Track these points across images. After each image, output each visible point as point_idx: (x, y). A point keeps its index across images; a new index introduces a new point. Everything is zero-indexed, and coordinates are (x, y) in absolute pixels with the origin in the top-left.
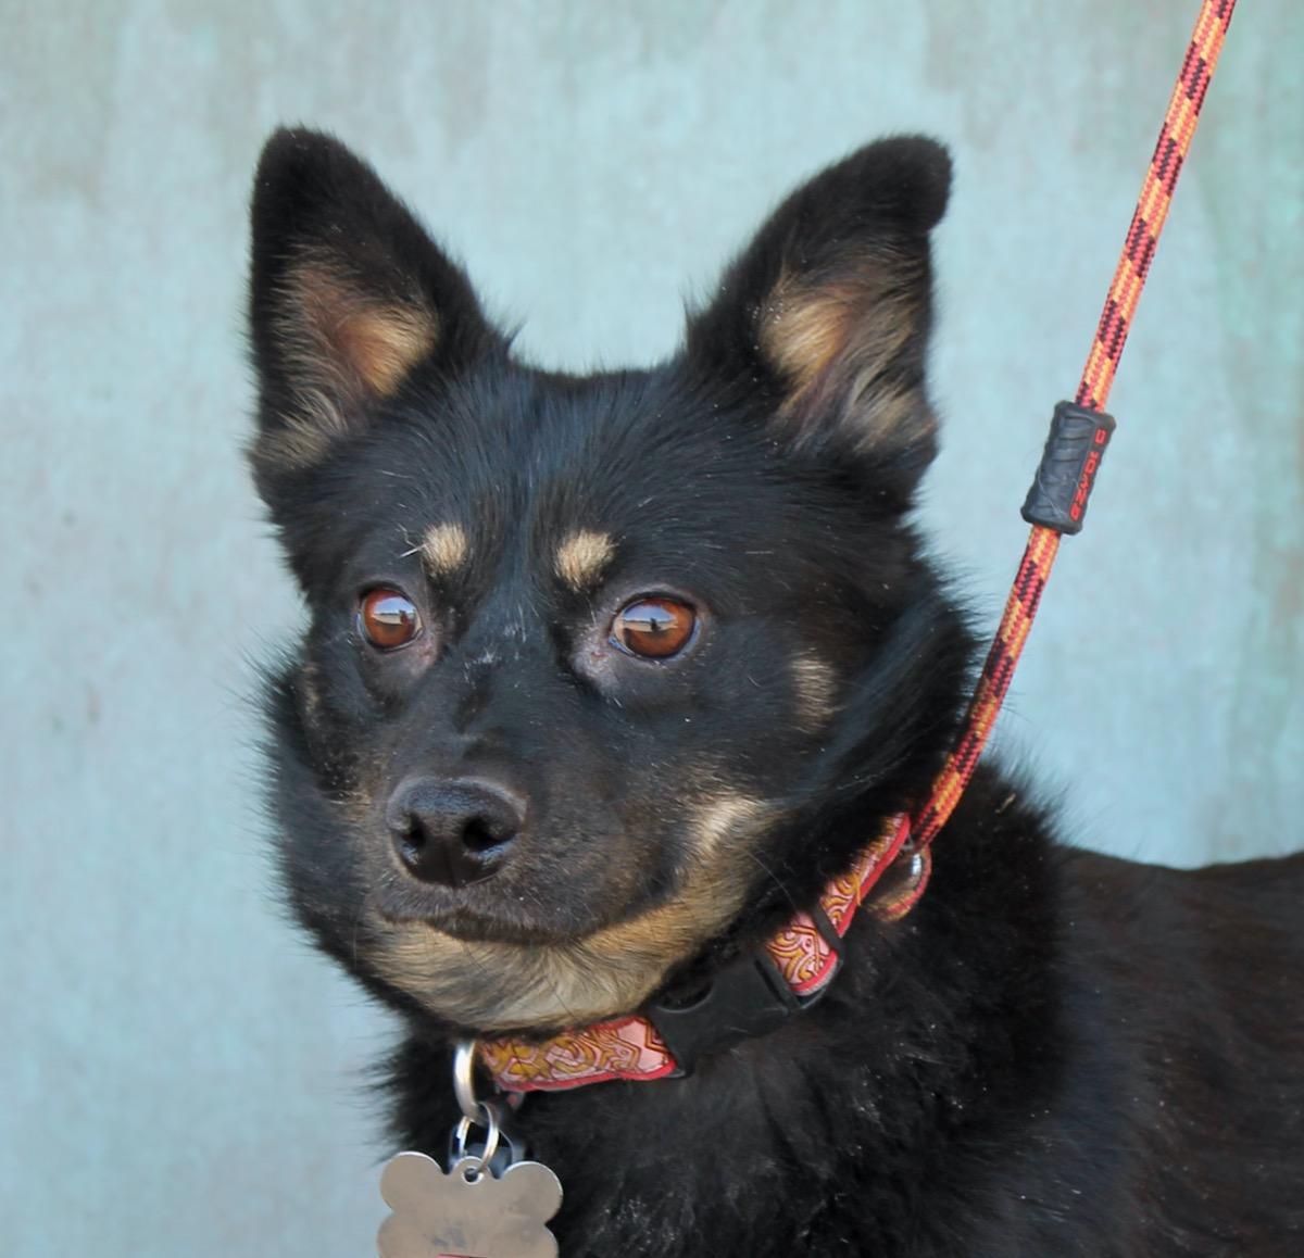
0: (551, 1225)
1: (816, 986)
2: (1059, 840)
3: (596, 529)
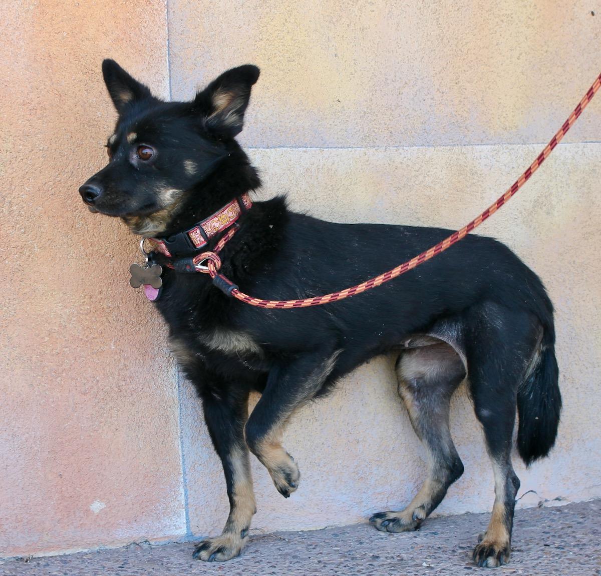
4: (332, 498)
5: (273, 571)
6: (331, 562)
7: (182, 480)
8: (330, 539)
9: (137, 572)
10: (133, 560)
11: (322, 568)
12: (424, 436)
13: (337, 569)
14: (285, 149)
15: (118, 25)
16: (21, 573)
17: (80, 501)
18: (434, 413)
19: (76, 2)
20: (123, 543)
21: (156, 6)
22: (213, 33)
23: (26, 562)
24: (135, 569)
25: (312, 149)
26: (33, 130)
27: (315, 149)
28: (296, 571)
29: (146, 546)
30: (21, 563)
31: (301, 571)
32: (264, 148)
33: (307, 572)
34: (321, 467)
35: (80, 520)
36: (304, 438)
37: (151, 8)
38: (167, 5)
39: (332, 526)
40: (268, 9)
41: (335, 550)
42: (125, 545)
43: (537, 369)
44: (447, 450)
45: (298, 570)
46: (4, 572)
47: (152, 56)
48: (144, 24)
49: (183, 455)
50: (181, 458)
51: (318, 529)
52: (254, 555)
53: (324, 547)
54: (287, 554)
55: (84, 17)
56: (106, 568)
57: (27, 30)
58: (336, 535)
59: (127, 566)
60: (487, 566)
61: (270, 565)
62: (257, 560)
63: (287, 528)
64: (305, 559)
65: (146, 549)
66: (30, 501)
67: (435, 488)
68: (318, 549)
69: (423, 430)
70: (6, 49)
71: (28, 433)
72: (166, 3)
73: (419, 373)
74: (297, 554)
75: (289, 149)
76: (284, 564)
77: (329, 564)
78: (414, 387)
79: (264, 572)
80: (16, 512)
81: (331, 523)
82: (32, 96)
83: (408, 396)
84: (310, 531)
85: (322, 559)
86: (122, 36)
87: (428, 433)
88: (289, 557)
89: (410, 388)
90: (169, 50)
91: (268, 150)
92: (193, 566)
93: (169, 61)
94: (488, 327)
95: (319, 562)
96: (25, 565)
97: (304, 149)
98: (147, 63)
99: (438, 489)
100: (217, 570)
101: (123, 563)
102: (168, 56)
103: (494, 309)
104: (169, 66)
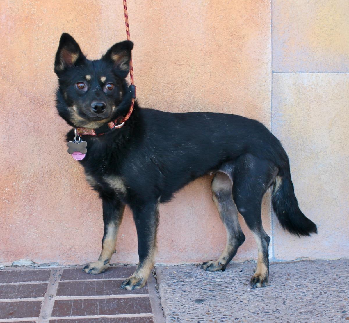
0: (86, 147)
1: (112, 128)
2: (140, 107)
3: (104, 76)
4: (344, 245)
5: (314, 278)
6: (342, 275)
7: (271, 232)
8: (342, 264)
9: (248, 274)
10: (246, 269)
11: (338, 278)
12: (224, 221)
13: (345, 279)
14: (327, 73)
15: (247, 12)
16: (194, 271)
17: (222, 240)
18: (229, 209)
19: (227, 1)
20: (242, 260)
21: (266, 3)
22: (294, 16)
23: (196, 266)
24: (248, 273)
25: (341, 73)
26: (206, 63)
27: (342, 73)
28: (325, 279)
29: (253, 262)
30: (194, 267)
31: (328, 279)
32: (317, 72)
33: (331, 280)
34: (339, 229)
35: (222, 249)
36: (331, 215)
37: (264, 4)
38: (271, 2)
39: (343, 258)
40: (321, 4)
41: (345, 270)
42: (243, 261)
43: (280, 188)
44: (236, 229)
45: (327, 278)
46: (186, 270)
47: (263, 27)
48: (260, 12)
49: (272, 220)
50: (271, 222)
51: (337, 259)
52: (305, 270)
53: (339, 268)
54: (321, 270)
55: (231, 9)
56: (234, 272)
57: (204, 15)
58: (345, 263)
59: (244, 271)
60: (256, 287)
61: (312, 275)
62: (306, 272)
63: (321, 258)
64: (330, 273)
65: (253, 264)
66: (199, 238)
67: (230, 248)
68: (336, 269)
69: (223, 218)
70: (194, 24)
71: (199, 206)
72: (271, 1)
73: (220, 188)
74: (326, 271)
75: (329, 73)
76: (320, 275)
77: (342, 276)
78: (218, 196)
79: (310, 278)
80: (192, 243)
81: (343, 257)
82: (205, 46)
83: (216, 200)
84: (333, 260)
85: (338, 274)
86: (249, 18)
87: (226, 220)
88: (322, 272)
89: (216, 196)
90: (272, 25)
91: (319, 73)
92: (275, 273)
93: (272, 30)
94: (246, 167)
95: (337, 275)
96: (196, 268)
97: (337, 73)
98: (261, 31)
99: (231, 249)
100: (287, 276)
101: (241, 270)
102: (271, 27)
103: (251, 158)
104: (272, 32)
